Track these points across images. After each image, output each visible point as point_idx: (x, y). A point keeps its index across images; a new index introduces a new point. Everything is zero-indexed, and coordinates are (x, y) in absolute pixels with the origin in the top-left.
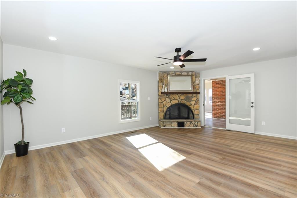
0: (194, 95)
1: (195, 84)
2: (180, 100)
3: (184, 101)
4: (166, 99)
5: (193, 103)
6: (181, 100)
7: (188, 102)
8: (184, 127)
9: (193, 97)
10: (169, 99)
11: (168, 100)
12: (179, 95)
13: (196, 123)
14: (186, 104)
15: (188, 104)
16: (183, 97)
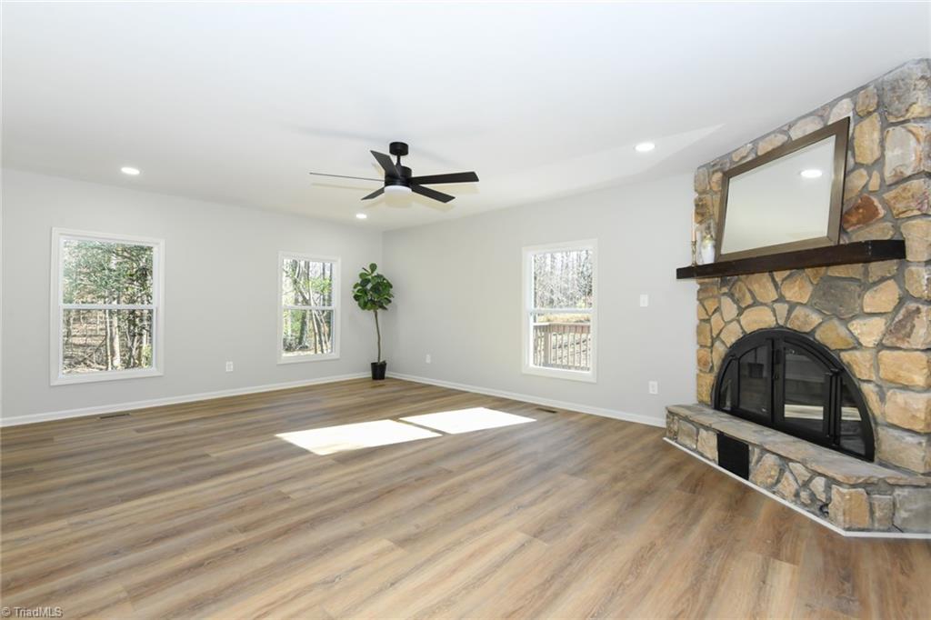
0: (877, 268)
1: (883, 179)
2: (786, 306)
3: (808, 311)
4: (720, 302)
5: (869, 331)
6: (792, 306)
7: (836, 322)
8: (747, 479)
9: (866, 286)
10: (733, 300)
11: (729, 308)
12: (779, 276)
13: (819, 483)
14: (819, 336)
15: (830, 335)
16: (799, 289)
